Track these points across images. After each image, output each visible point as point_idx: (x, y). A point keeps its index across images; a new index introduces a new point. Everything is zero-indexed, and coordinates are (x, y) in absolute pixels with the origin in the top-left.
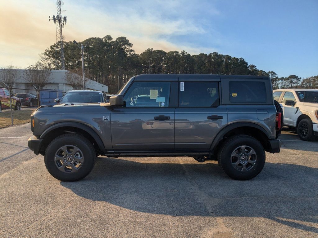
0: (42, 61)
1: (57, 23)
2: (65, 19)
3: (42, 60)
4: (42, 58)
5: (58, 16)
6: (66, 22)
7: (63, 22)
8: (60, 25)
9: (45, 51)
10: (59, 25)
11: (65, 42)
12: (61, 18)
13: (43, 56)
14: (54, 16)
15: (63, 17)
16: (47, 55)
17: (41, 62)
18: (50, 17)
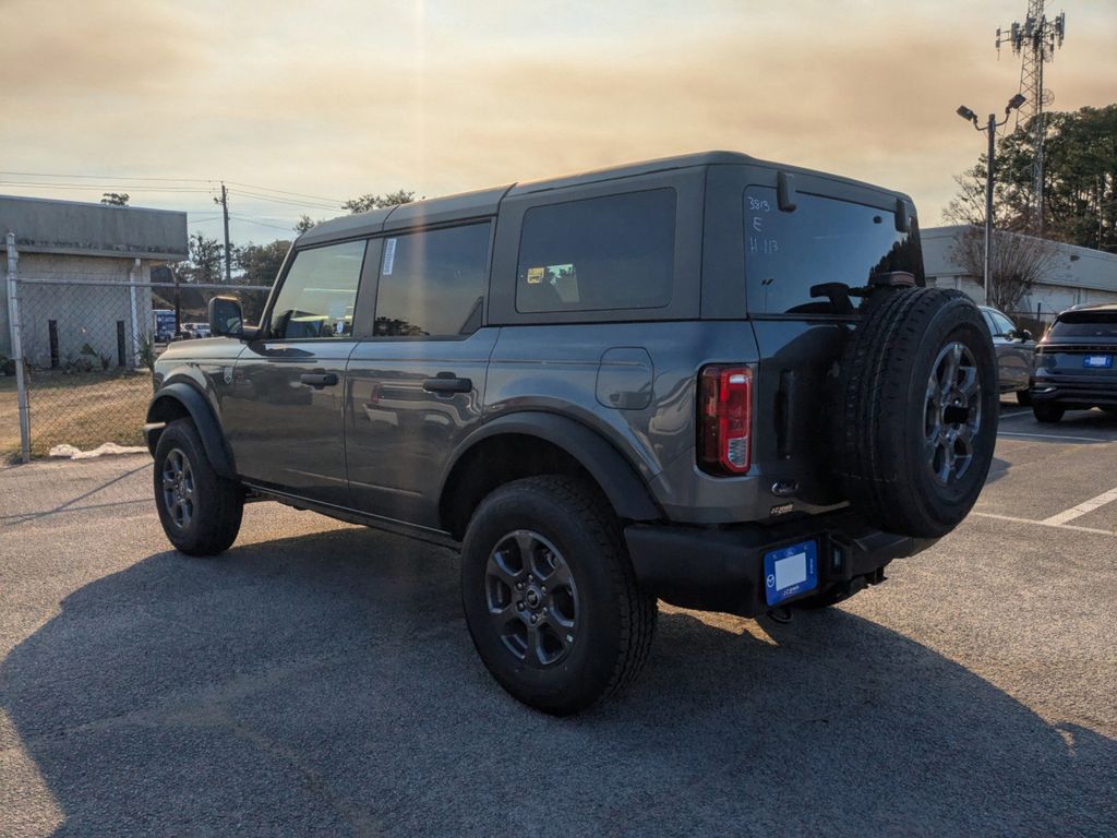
0: (966, 200)
1: (1028, 50)
2: (1060, 26)
3: (965, 195)
4: (967, 188)
5: (1030, 21)
6: (1062, 38)
7: (1052, 38)
8: (1039, 53)
9: (979, 162)
10: (1031, 55)
11: (1059, 116)
12: (1041, 26)
13: (972, 181)
14: (1016, 26)
15: (1051, 18)
16: (984, 175)
17: (962, 203)
18: (999, 32)
